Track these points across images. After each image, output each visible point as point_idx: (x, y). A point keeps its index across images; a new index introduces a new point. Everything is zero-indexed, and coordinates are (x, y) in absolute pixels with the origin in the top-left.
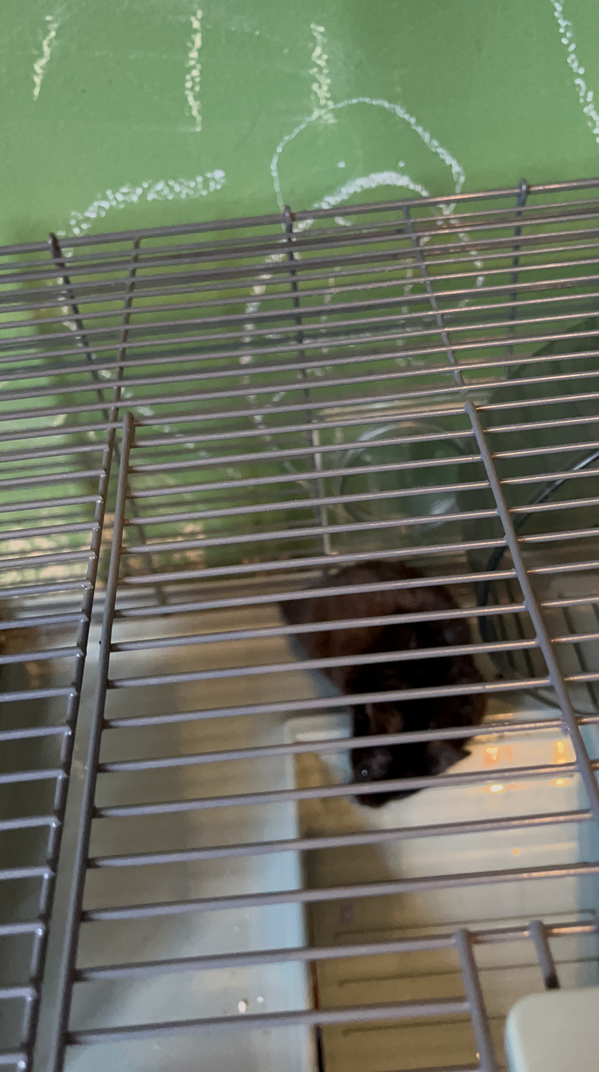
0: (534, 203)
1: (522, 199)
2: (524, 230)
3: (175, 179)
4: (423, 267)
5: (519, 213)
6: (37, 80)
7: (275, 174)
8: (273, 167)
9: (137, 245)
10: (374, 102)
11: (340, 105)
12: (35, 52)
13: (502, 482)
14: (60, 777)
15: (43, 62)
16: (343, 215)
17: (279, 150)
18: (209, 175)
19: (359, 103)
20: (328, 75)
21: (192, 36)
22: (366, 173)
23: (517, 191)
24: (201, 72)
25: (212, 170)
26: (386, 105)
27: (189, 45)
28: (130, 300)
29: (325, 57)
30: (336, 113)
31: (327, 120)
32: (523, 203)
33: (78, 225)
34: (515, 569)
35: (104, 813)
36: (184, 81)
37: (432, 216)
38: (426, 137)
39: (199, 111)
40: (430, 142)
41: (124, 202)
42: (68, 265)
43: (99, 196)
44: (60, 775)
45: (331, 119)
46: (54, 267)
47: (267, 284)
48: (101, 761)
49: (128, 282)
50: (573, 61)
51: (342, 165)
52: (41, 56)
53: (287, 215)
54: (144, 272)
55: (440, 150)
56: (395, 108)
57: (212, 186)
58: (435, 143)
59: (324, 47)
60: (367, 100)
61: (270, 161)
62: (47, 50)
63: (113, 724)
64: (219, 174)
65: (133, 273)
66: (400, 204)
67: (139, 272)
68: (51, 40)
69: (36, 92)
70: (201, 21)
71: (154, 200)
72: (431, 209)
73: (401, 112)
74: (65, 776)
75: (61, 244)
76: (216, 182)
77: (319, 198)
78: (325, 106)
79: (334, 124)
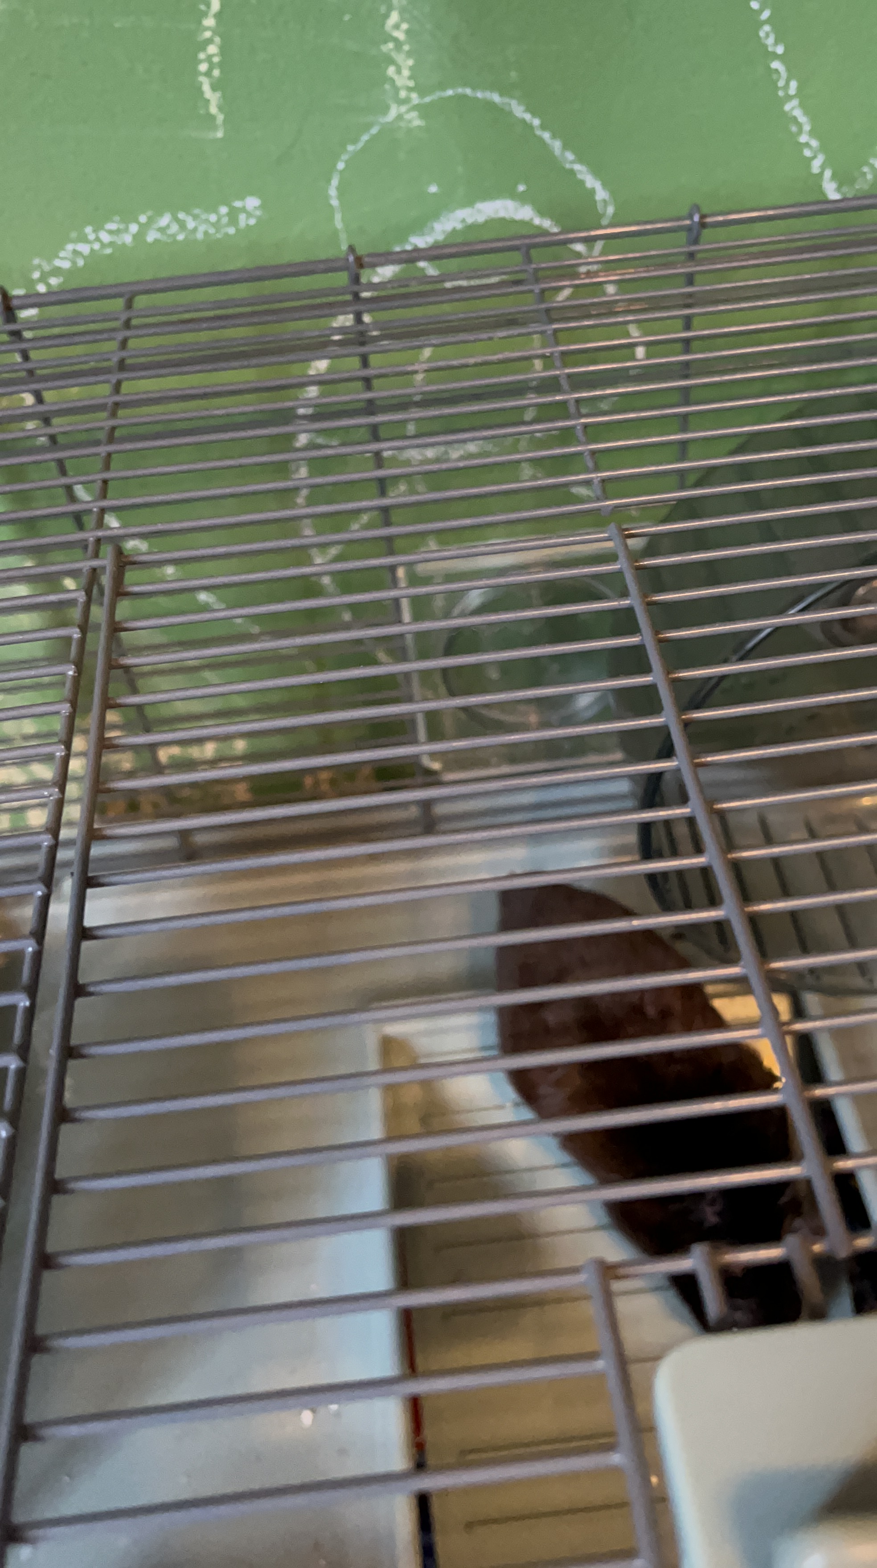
0: (709, 241)
1: (695, 233)
2: (700, 278)
3: (186, 209)
4: (549, 332)
5: (692, 254)
7: (335, 202)
8: (333, 192)
9: (129, 305)
10: (479, 95)
11: (428, 99)
13: (660, 636)
14: (14, 1066)
16: (433, 259)
17: (341, 166)
18: (238, 204)
19: (455, 96)
20: (409, 54)
22: (469, 202)
23: (688, 222)
24: (223, 49)
25: (242, 196)
26: (496, 98)
27: (203, 7)
28: (119, 383)
29: (405, 26)
30: (423, 110)
31: (410, 121)
32: (696, 241)
33: (43, 279)
34: (677, 758)
35: (77, 1115)
36: (197, 62)
38: (557, 145)
39: (220, 108)
40: (562, 154)
41: (111, 244)
42: (27, 334)
43: (74, 235)
44: (13, 1063)
45: (415, 120)
48: (74, 1042)
49: (115, 359)
50: (767, 34)
51: (433, 189)
53: (351, 258)
54: (139, 343)
55: (577, 167)
56: (509, 105)
57: (243, 220)
58: (570, 156)
59: (403, 11)
60: (468, 91)
61: (329, 181)
63: (91, 989)
64: (252, 203)
65: (124, 344)
66: (517, 242)
67: (132, 344)
71: (156, 241)
73: (519, 111)
74: (21, 1063)
75: (15, 303)
76: (249, 215)
77: (403, 237)
78: (407, 101)
79: (419, 127)
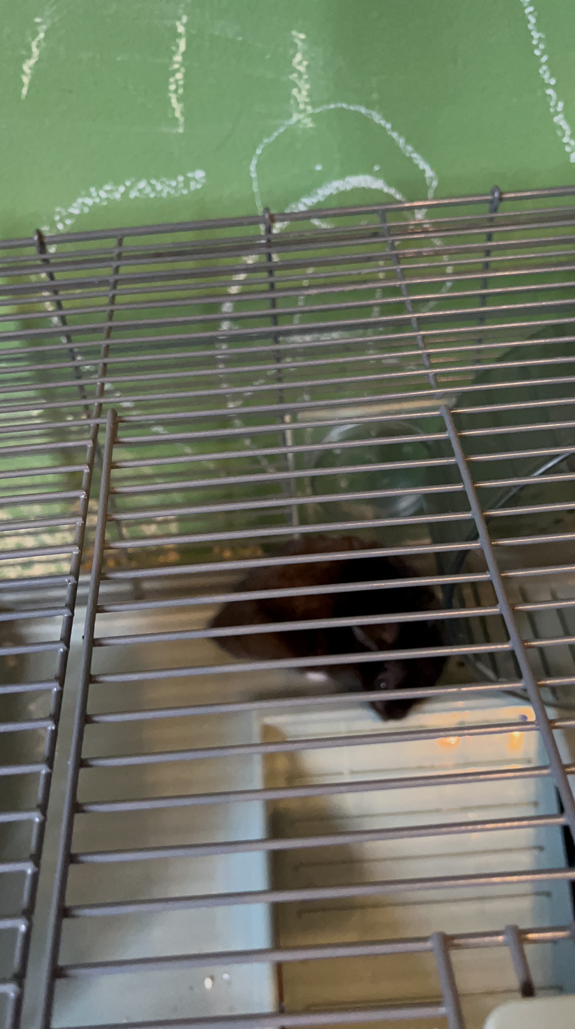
0: (506, 211)
1: (494, 205)
2: (495, 236)
3: (157, 179)
4: (398, 271)
5: (492, 219)
6: (26, 80)
7: (254, 175)
8: (252, 168)
9: (120, 243)
10: (352, 108)
11: (318, 110)
12: (24, 52)
13: (476, 485)
14: (44, 772)
15: (32, 62)
16: (319, 217)
17: (259, 152)
18: (190, 175)
19: (336, 109)
20: (307, 81)
21: (177, 40)
22: (342, 176)
23: (490, 198)
24: (185, 75)
25: (193, 170)
26: (363, 110)
27: (174, 48)
28: (114, 297)
29: (305, 63)
30: (315, 117)
31: (305, 124)
32: (495, 210)
33: (62, 220)
34: (489, 572)
35: (85, 808)
36: (168, 84)
37: (406, 220)
38: (401, 141)
39: (182, 113)
40: (405, 148)
41: (107, 199)
42: (52, 261)
43: (83, 193)
44: (43, 770)
45: (309, 123)
46: (39, 263)
47: (243, 284)
48: (83, 756)
49: (112, 280)
50: (545, 72)
51: (319, 168)
52: (29, 56)
53: (267, 216)
54: (126, 270)
55: (415, 155)
56: (371, 115)
57: (193, 186)
58: (410, 148)
59: (304, 53)
60: (344, 106)
61: (249, 163)
62: (35, 51)
63: (96, 719)
64: (200, 174)
65: (117, 270)
66: (375, 208)
67: (122, 270)
68: (39, 42)
69: (24, 91)
70: (186, 25)
71: (136, 198)
72: (405, 213)
73: (377, 118)
74: (49, 770)
75: (46, 240)
76: (197, 182)
77: (297, 199)
78: (304, 111)
79: (311, 128)
